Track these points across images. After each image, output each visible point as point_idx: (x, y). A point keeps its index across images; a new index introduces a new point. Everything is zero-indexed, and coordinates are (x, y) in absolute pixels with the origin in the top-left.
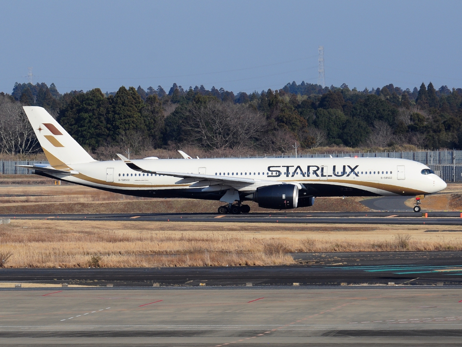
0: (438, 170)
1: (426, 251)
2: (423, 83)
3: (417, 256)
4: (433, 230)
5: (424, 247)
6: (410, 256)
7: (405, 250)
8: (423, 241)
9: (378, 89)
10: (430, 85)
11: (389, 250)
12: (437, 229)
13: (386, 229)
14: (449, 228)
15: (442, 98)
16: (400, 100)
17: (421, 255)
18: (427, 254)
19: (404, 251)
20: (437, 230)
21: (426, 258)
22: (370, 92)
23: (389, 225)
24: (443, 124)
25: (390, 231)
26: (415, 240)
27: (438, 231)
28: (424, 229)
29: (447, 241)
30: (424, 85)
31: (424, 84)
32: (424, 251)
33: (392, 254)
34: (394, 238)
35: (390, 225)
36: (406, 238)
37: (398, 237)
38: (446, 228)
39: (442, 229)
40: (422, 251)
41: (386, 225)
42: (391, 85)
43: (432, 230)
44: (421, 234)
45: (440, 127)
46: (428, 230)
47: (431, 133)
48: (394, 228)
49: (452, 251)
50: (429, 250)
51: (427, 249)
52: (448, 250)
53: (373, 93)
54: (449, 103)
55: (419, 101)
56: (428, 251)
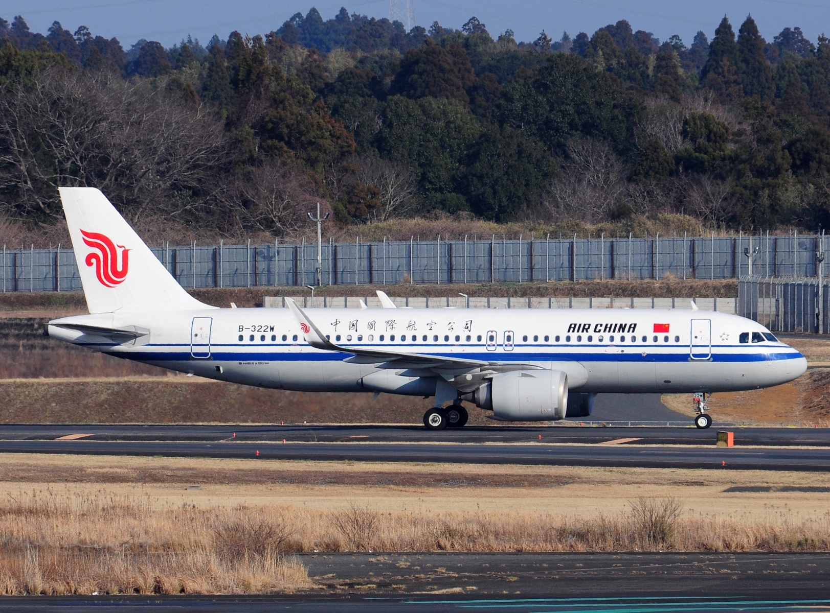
0: (768, 296)
1: (727, 553)
2: (725, 20)
3: (699, 569)
4: (753, 485)
5: (724, 541)
6: (677, 568)
7: (661, 547)
8: (719, 520)
9: (582, 36)
10: (749, 26)
11: (610, 546)
12: (763, 482)
13: (603, 482)
14: (804, 481)
15: (784, 69)
16: (650, 71)
17: (713, 566)
18: (731, 561)
19: (658, 553)
20: (765, 485)
21: (727, 573)
22: (556, 46)
23: (611, 468)
24: (786, 151)
25: (616, 488)
26: (697, 517)
27: (767, 489)
28: (723, 483)
29: (796, 521)
30: (729, 27)
31: (730, 22)
32: (722, 553)
33: (620, 559)
34: (628, 509)
35: (614, 469)
36: (665, 511)
37: (640, 508)
38: (791, 479)
39: (781, 485)
40: (716, 552)
41: (602, 469)
42: (623, 25)
43: (749, 485)
44: (713, 500)
45: (779, 161)
46: (734, 486)
47: (750, 179)
48: (628, 478)
49: (811, 553)
50: (739, 550)
51: (734, 545)
52: (798, 549)
53: (567, 51)
54: (808, 82)
55: (711, 75)
56: (734, 553)
